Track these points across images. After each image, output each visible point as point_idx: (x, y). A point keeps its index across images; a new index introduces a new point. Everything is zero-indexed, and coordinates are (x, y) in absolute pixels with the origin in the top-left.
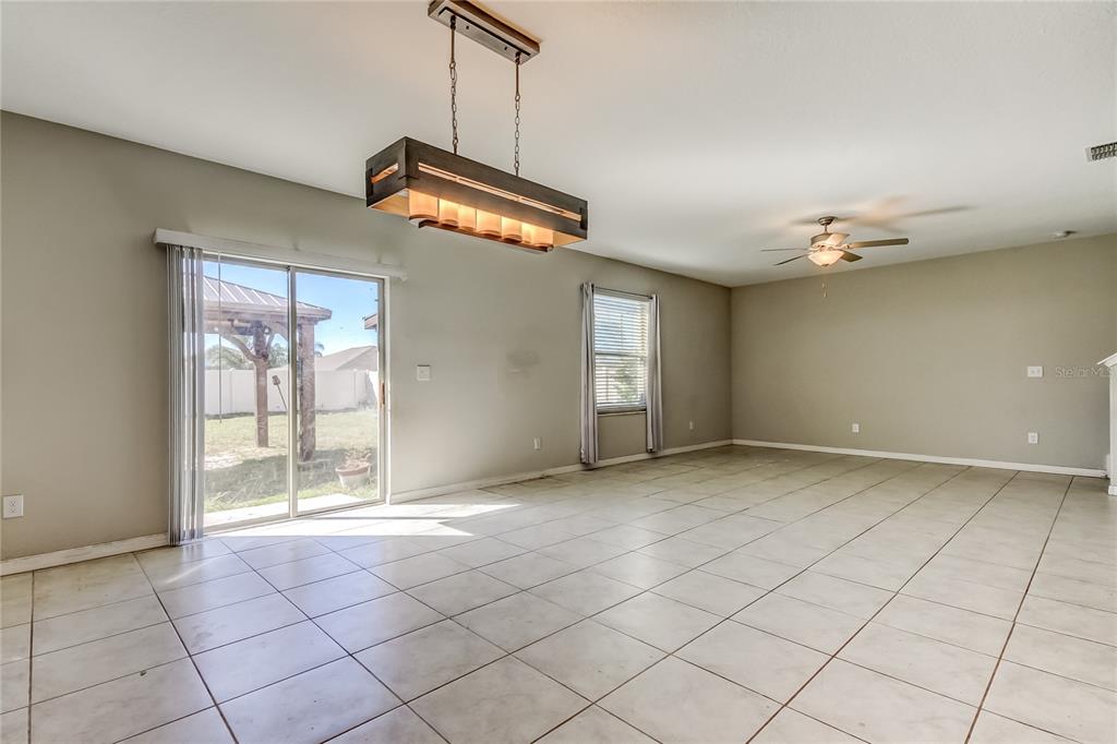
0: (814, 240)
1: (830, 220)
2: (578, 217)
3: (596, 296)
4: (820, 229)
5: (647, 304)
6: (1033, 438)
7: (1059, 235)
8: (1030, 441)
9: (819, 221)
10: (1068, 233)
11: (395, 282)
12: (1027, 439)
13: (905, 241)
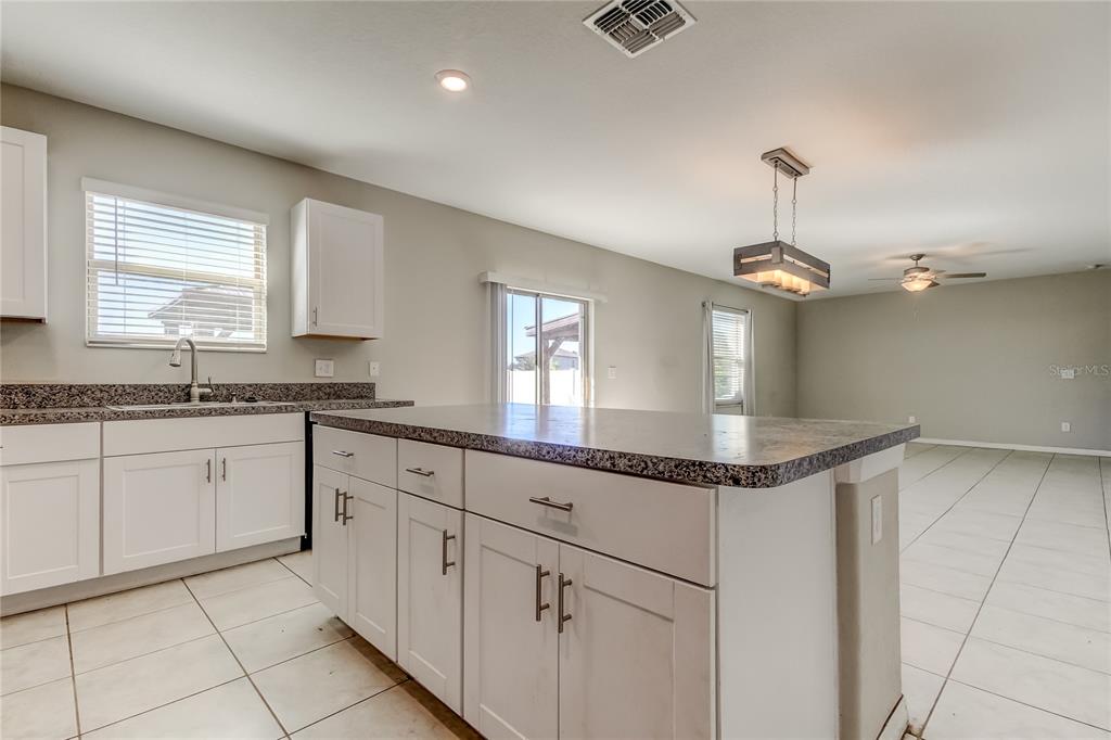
0: (906, 272)
1: (920, 257)
2: (827, 276)
3: (714, 312)
4: (912, 263)
5: (743, 317)
6: (1065, 427)
7: (1090, 267)
8: (1064, 429)
9: (911, 257)
10: (1098, 266)
11: (598, 303)
12: (1061, 427)
13: (984, 275)
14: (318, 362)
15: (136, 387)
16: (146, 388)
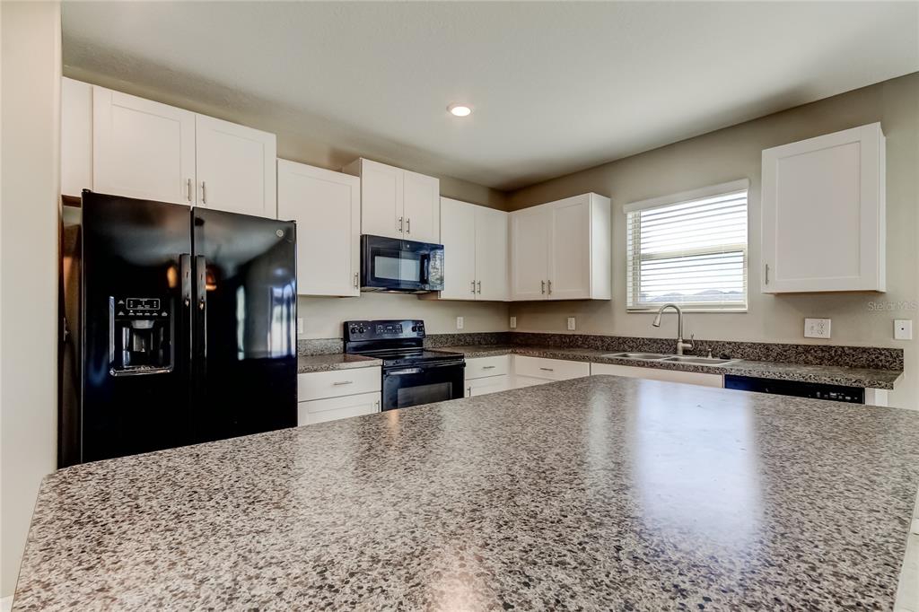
14: (807, 320)
15: (650, 340)
16: (655, 341)
